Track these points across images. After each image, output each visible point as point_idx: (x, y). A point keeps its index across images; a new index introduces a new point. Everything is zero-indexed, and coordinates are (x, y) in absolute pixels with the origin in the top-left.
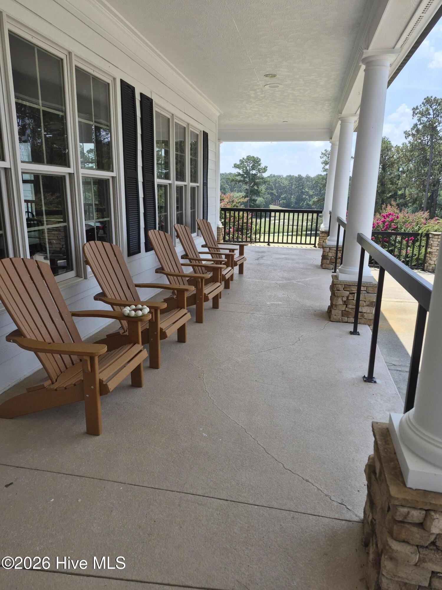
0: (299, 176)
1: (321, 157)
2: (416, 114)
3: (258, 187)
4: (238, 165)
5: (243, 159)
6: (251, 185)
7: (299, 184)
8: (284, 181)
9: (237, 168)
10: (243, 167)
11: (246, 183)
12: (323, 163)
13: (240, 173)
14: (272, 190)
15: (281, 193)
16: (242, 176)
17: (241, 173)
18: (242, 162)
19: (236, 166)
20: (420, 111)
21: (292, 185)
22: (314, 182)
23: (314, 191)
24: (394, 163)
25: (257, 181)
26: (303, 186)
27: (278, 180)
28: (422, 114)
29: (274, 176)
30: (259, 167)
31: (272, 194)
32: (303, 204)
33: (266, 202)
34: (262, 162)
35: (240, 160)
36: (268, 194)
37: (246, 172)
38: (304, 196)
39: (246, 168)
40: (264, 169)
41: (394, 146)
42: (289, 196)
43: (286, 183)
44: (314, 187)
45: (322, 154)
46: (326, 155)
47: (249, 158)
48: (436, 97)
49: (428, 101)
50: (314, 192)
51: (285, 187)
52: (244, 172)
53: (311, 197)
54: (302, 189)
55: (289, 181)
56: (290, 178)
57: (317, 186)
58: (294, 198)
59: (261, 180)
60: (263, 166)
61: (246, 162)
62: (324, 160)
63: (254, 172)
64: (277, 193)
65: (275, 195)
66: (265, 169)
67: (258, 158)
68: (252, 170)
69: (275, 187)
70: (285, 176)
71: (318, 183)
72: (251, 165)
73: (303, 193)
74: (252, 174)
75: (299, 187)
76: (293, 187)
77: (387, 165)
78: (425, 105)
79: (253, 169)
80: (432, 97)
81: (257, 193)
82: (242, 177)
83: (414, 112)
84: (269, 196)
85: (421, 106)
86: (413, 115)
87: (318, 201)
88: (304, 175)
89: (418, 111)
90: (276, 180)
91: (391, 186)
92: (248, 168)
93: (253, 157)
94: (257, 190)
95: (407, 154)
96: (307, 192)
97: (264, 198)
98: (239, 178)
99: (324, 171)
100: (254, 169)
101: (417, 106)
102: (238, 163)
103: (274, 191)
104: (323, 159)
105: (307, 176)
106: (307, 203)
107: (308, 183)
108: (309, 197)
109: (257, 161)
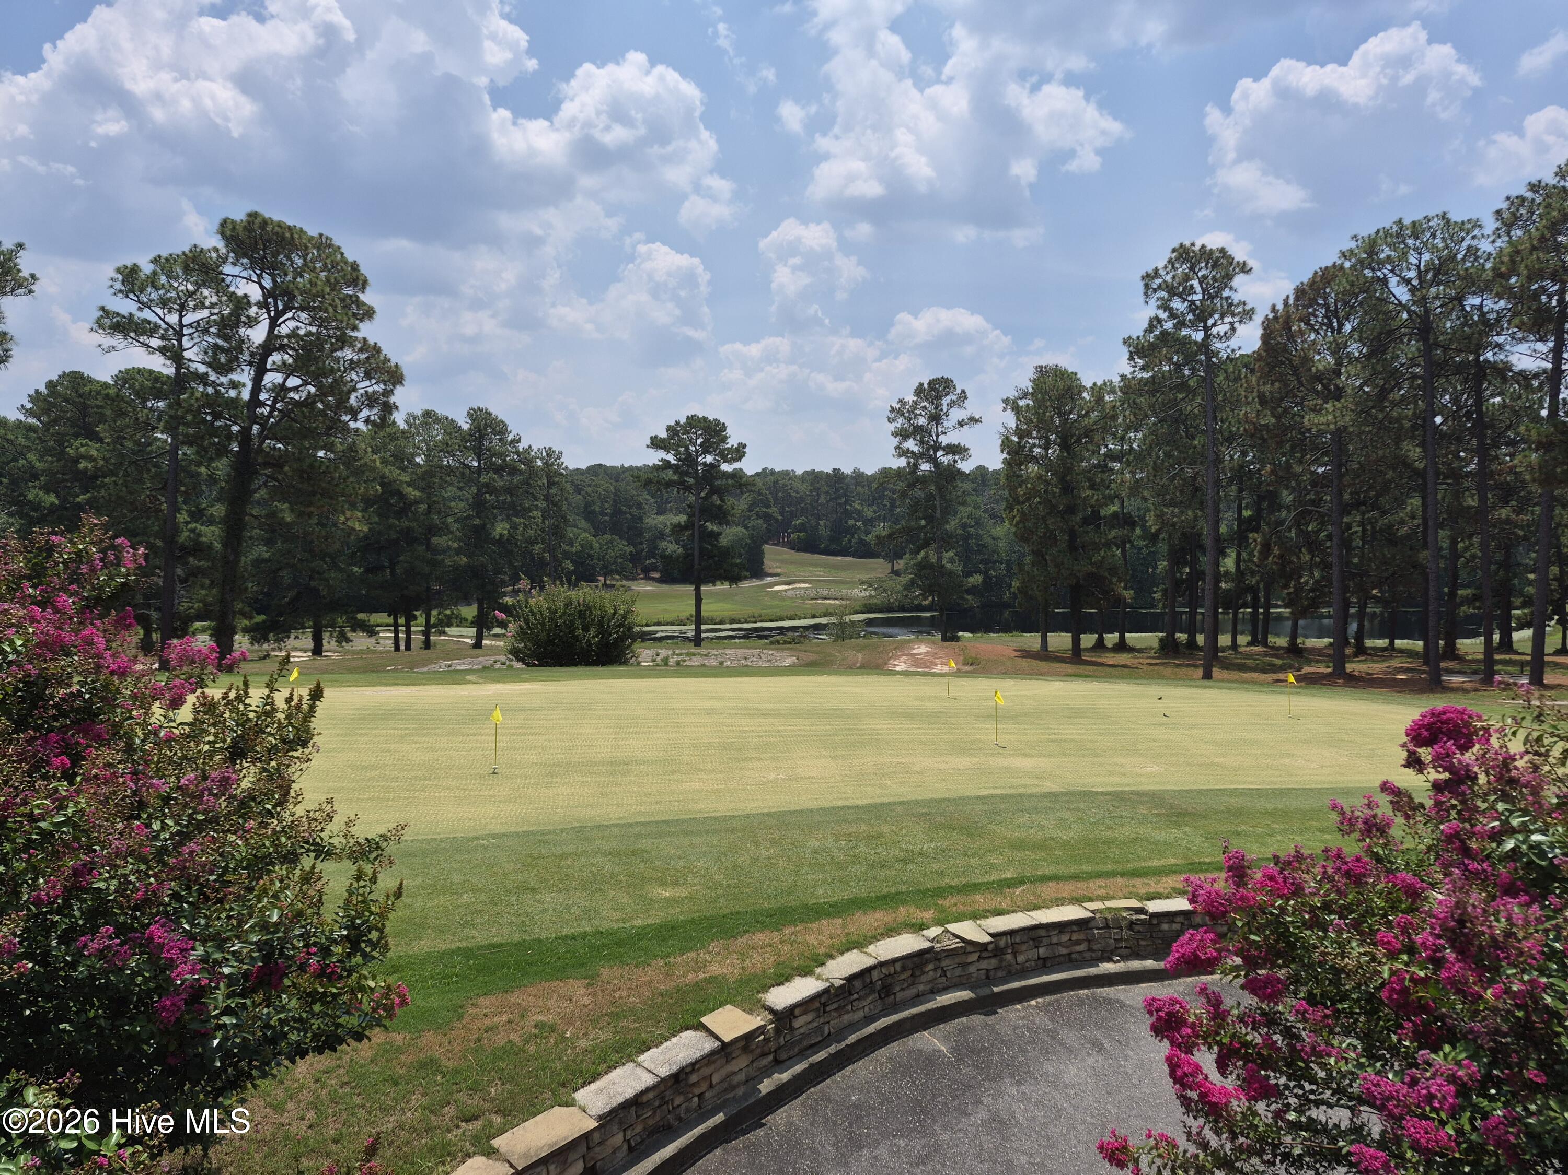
0: (836, 471)
1: (889, 419)
2: (1155, 291)
3: (722, 500)
4: (663, 440)
5: (677, 423)
6: (702, 495)
7: (837, 490)
8: (796, 484)
9: (661, 448)
10: (678, 446)
11: (688, 488)
12: (895, 434)
13: (669, 462)
14: (768, 507)
15: (793, 516)
16: (675, 468)
17: (673, 462)
18: (673, 430)
19: (656, 443)
20: (1165, 281)
21: (818, 495)
22: (875, 485)
23: (875, 508)
24: (1092, 431)
25: (718, 483)
26: (845, 495)
27: (782, 482)
28: (1172, 291)
29: (773, 472)
30: (722, 446)
31: (767, 517)
32: (850, 541)
33: (752, 537)
34: (729, 431)
35: (669, 428)
36: (758, 516)
37: (686, 459)
38: (851, 522)
39: (687, 448)
40: (737, 450)
41: (1089, 385)
42: (813, 522)
43: (804, 488)
44: (875, 499)
45: (893, 409)
46: (903, 415)
47: (693, 421)
48: (1203, 246)
49: (1183, 254)
50: (875, 512)
51: (802, 499)
52: (679, 460)
53: (870, 522)
54: (846, 502)
55: (812, 484)
56: (813, 477)
57: (882, 497)
58: (826, 526)
59: (730, 481)
60: (732, 442)
61: (687, 433)
62: (899, 425)
63: (709, 459)
64: (782, 514)
65: (777, 520)
66: (739, 453)
67: (717, 422)
68: (704, 453)
69: (776, 498)
70: (799, 472)
71: (885, 489)
72: (699, 441)
73: (847, 514)
74: (705, 464)
75: (836, 498)
76: (822, 499)
77: (1072, 436)
78: (1177, 266)
79: (706, 451)
80: (1193, 244)
81: (721, 516)
82: (674, 473)
83: (1147, 286)
84: (760, 521)
85: (1166, 267)
86: (1146, 294)
87: (890, 536)
88: (847, 470)
89: (1158, 281)
90: (776, 482)
91: (1089, 492)
92: (692, 448)
93: (705, 419)
94: (720, 508)
95: (1138, 400)
96: (859, 512)
97: (746, 528)
98: (670, 475)
99: (900, 456)
100: (710, 453)
101: (1156, 270)
102: (663, 434)
103: (774, 511)
104: (894, 424)
105: (854, 472)
106: (860, 538)
107: (859, 489)
108: (865, 524)
109: (715, 431)
